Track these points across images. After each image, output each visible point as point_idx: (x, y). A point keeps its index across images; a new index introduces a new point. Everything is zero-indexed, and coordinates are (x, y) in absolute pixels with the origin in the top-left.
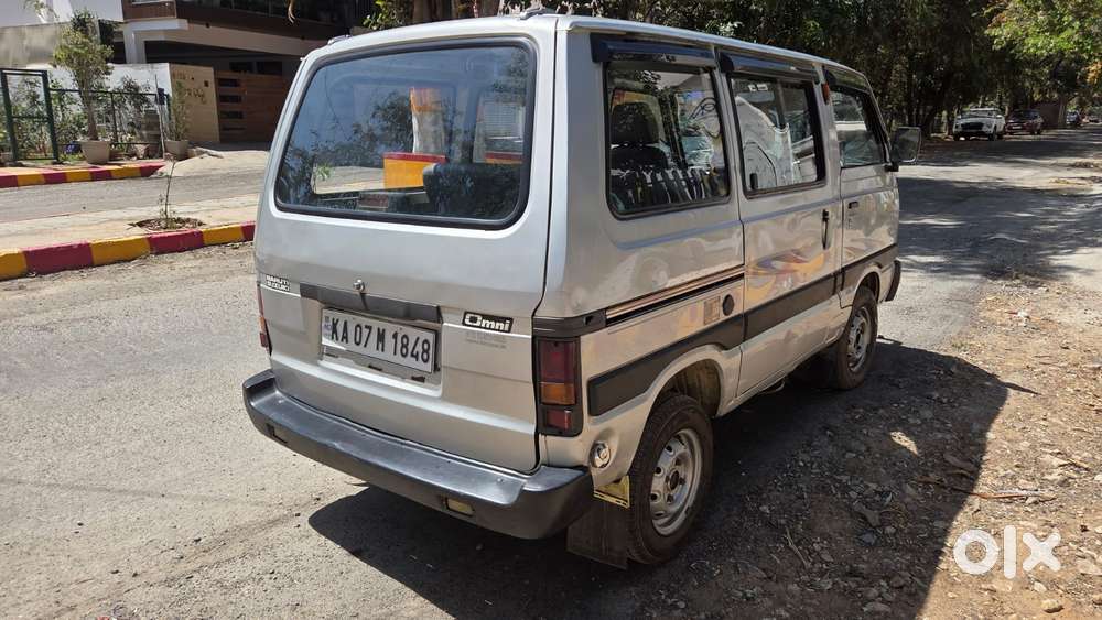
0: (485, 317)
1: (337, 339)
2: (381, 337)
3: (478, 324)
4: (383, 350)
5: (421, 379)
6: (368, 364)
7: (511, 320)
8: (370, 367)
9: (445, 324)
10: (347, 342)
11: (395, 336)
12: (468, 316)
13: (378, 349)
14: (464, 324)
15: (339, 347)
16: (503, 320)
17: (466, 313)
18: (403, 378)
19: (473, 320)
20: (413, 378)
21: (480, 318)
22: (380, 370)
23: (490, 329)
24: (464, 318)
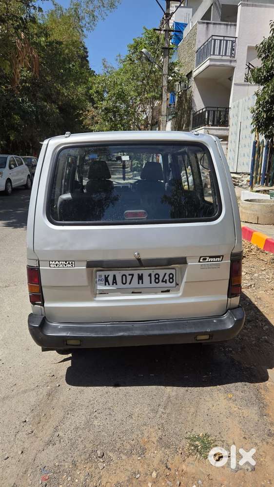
0: (210, 257)
1: (109, 284)
2: (140, 277)
3: (207, 260)
4: (142, 283)
5: (168, 291)
6: (131, 292)
7: (223, 256)
8: (133, 293)
9: (189, 264)
10: (116, 284)
11: (150, 275)
12: (202, 258)
13: (139, 283)
14: (199, 262)
15: (111, 288)
16: (219, 257)
17: (201, 257)
18: (156, 293)
19: (205, 259)
20: (162, 292)
21: (208, 258)
22: (140, 293)
23: (213, 261)
24: (200, 259)
